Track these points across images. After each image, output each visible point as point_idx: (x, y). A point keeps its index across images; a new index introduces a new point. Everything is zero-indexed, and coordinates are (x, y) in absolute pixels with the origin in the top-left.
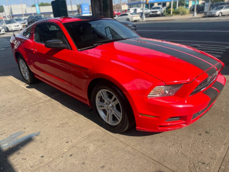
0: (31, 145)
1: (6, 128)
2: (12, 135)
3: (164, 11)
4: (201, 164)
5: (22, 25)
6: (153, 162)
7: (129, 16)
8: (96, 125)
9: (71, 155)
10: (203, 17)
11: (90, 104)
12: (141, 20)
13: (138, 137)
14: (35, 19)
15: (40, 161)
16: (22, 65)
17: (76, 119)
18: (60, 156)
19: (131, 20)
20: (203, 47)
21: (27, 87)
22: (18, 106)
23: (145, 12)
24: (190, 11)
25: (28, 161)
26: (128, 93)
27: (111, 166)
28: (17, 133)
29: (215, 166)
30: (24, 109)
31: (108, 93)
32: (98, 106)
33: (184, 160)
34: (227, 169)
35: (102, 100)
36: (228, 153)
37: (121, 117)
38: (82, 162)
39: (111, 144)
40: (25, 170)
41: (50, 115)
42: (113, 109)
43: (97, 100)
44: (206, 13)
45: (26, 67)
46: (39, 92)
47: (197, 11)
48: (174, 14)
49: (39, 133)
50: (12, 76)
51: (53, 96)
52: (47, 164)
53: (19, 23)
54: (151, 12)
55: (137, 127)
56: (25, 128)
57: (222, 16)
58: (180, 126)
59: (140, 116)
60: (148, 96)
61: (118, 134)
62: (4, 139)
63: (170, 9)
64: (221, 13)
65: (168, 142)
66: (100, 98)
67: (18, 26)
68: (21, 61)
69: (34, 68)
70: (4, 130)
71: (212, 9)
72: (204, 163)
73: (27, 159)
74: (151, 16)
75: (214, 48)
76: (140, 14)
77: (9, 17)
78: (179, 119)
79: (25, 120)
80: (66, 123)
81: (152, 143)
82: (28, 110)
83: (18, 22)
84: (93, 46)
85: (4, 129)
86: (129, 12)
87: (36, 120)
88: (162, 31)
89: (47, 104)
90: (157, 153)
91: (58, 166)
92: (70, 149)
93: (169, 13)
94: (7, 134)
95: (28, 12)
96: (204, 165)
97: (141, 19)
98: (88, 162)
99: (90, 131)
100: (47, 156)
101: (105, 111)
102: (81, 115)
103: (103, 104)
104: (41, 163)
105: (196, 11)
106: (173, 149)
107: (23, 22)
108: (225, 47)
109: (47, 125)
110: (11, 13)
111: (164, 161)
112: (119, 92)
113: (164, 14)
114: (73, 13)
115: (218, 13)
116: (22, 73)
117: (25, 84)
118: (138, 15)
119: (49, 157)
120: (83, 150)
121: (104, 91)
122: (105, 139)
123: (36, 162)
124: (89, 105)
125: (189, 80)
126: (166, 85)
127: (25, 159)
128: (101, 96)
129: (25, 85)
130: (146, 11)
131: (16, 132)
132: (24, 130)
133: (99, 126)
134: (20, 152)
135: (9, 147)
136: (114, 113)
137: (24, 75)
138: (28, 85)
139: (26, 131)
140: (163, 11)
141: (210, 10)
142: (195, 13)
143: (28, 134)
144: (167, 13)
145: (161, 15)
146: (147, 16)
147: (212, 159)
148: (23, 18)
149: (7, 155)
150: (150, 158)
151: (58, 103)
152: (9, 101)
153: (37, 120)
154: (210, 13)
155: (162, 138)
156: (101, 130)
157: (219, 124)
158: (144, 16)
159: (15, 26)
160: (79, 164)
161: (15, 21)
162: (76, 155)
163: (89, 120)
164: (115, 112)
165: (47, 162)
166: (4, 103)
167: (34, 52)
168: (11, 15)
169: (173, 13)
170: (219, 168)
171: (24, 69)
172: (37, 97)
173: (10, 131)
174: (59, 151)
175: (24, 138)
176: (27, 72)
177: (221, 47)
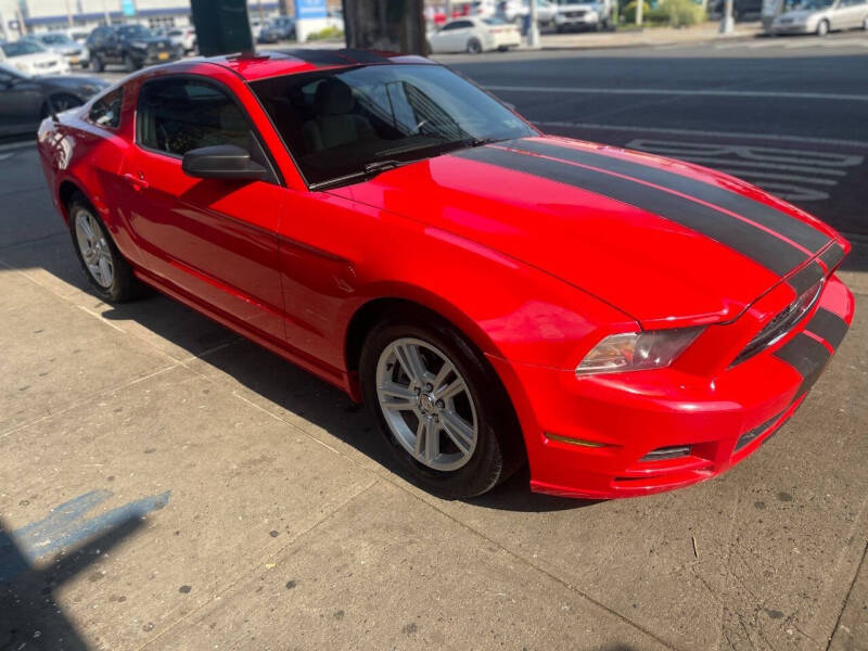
0: (140, 546)
1: (40, 479)
2: (65, 504)
3: (611, 12)
4: (766, 615)
5: (68, 59)
6: (592, 610)
7: (480, 31)
8: (377, 466)
9: (290, 585)
10: (759, 37)
11: (352, 389)
12: (523, 46)
13: (535, 514)
14: (116, 37)
15: (177, 607)
16: (87, 230)
17: (301, 443)
18: (248, 587)
19: (485, 47)
20: (761, 157)
21: (106, 315)
22: (76, 393)
23: (539, 13)
24: (709, 10)
25: (135, 604)
26: (501, 356)
27: (440, 624)
28: (83, 497)
29: (816, 624)
30: (102, 404)
31: (422, 350)
32: (386, 396)
33: (705, 603)
34: (862, 636)
35: (399, 377)
36: (863, 575)
37: (473, 443)
38: (333, 609)
39: (436, 541)
40: (123, 640)
41: (201, 427)
42: (442, 412)
43: (382, 375)
44: (768, 21)
45: (103, 240)
46: (155, 336)
47: (736, 14)
48: (649, 23)
49: (167, 498)
50: (46, 269)
51: (209, 352)
52: (203, 618)
53: (56, 52)
54: (561, 13)
55: (532, 482)
56: (111, 479)
57: (830, 32)
58: (689, 477)
59: (547, 441)
60: (579, 369)
61: (459, 503)
62: (36, 521)
63: (632, 4)
64: (827, 21)
65: (646, 536)
66: (392, 369)
67: (53, 64)
68: (81, 216)
69: (135, 245)
70: (32, 487)
71: (793, 6)
72: (776, 615)
73: (130, 598)
74: (563, 30)
75: (803, 161)
76: (519, 20)
77: (15, 25)
78: (686, 453)
79: (108, 447)
80: (264, 458)
81: (585, 538)
82: (118, 407)
83: (51, 49)
84: (365, 170)
85: (33, 482)
86: (479, 12)
87: (151, 448)
88: (605, 91)
89: (185, 382)
90: (608, 576)
91: (246, 625)
92: (285, 559)
93: (630, 18)
94: (46, 500)
95: (87, 10)
96: (778, 622)
97: (523, 42)
98: (354, 608)
99: (357, 489)
100: (204, 586)
101: (410, 418)
102: (318, 428)
103: (405, 390)
104: (183, 613)
105: (733, 15)
106: (665, 561)
107: (71, 49)
108: (841, 160)
109: (193, 465)
110: (24, 11)
111: (634, 606)
112: (470, 352)
113: (609, 23)
114: (264, 13)
115: (813, 21)
116: (87, 260)
117: (96, 301)
118: (514, 26)
119: (211, 591)
120: (336, 564)
121: (408, 346)
122: (412, 523)
123: (164, 610)
124: (349, 391)
125: (725, 312)
126: (643, 330)
127: (122, 599)
128: (398, 362)
129: (98, 306)
130: (543, 10)
131: (80, 493)
132: (110, 486)
133: (387, 472)
134: (99, 570)
135: (55, 551)
136: (447, 425)
137: (92, 267)
138: (107, 308)
139: (115, 489)
140: (606, 12)
141: (784, 10)
142: (730, 21)
143: (125, 503)
144: (622, 18)
145: (600, 26)
146: (546, 29)
147: (805, 596)
148: (70, 32)
149: (53, 584)
150: (582, 595)
151: (228, 380)
152: (41, 370)
153: (153, 446)
154: (783, 21)
155: (621, 519)
156: (395, 487)
157: (830, 465)
158: (535, 30)
159: (42, 66)
160: (322, 616)
161: (42, 45)
162: (311, 582)
163: (347, 445)
164: (450, 422)
165: (204, 611)
166: (22, 380)
167: (135, 186)
168: (21, 20)
169: (645, 18)
170: (833, 634)
171: (95, 244)
172: (149, 356)
173: (57, 491)
174: (244, 567)
175: (109, 517)
176: (107, 258)
177: (826, 159)
